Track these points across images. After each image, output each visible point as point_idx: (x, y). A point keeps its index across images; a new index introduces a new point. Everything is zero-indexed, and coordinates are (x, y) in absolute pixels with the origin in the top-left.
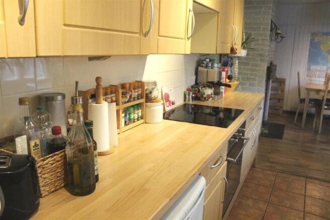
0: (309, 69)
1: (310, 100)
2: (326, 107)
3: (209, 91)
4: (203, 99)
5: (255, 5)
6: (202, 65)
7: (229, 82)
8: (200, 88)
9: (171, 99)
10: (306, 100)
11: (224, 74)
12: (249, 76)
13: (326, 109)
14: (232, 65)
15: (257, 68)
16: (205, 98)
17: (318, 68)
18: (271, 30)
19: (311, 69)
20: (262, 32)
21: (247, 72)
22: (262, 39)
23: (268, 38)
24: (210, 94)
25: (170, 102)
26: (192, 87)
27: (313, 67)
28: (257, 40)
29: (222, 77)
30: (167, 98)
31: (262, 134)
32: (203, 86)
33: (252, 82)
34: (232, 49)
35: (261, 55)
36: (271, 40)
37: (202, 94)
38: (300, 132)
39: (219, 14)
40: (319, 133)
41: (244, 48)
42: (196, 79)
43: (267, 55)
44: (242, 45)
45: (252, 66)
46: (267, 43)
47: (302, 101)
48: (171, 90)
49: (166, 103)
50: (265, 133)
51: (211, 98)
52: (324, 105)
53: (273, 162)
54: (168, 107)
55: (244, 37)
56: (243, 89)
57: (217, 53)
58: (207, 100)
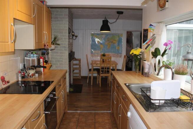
0: (92, 53)
1: (94, 69)
2: (102, 72)
3: (32, 72)
4: (29, 77)
5: (59, 19)
6: (27, 56)
7: (46, 64)
8: (27, 70)
9: (6, 79)
11: (41, 60)
13: (102, 73)
14: (48, 54)
15: (63, 55)
16: (30, 76)
17: (96, 52)
18: (69, 33)
20: (64, 34)
21: (58, 57)
22: (65, 38)
23: (68, 37)
24: (33, 73)
25: (5, 81)
26: (22, 70)
28: (62, 39)
29: (41, 62)
30: (3, 79)
31: (70, 91)
32: (29, 69)
33: (61, 63)
34: (45, 46)
35: (65, 47)
36: (69, 38)
37: (28, 73)
38: (91, 87)
39: (34, 25)
40: (100, 86)
41: (53, 44)
42: (24, 65)
43: (68, 47)
44: (52, 42)
45: (60, 53)
46: (67, 40)
47: (90, 70)
48: (6, 74)
49: (3, 83)
50: (72, 91)
51: (34, 76)
52: (100, 71)
53: (77, 107)
54: (4, 85)
55: (53, 38)
56: (56, 67)
57: (35, 49)
58: (32, 77)
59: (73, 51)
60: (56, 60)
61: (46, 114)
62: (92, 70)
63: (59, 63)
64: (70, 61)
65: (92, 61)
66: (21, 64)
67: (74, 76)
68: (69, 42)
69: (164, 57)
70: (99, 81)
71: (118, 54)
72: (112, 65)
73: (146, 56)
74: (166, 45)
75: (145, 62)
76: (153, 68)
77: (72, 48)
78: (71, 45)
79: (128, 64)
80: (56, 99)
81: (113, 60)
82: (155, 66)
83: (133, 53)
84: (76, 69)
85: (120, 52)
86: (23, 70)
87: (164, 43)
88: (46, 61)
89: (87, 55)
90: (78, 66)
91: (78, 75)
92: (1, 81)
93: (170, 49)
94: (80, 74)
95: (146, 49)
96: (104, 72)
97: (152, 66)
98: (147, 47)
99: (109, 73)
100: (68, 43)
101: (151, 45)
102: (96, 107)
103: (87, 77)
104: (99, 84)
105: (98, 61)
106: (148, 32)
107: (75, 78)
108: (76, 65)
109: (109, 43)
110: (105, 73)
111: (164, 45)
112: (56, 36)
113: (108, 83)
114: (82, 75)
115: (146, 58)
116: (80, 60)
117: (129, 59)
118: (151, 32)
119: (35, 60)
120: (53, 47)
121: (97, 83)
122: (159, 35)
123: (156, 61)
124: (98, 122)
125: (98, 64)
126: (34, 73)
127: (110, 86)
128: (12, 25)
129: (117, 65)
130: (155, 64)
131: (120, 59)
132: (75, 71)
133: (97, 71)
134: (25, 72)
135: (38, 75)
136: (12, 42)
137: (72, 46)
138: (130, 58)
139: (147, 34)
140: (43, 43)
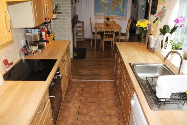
0: (95, 15)
1: (97, 32)
2: (105, 37)
3: (34, 49)
4: (32, 54)
6: (28, 31)
8: (29, 47)
9: (9, 62)
10: (95, 33)
11: (44, 33)
12: (62, 26)
13: (105, 38)
15: (66, 21)
16: (33, 53)
17: (100, 14)
19: (97, 15)
21: (60, 24)
23: (70, 3)
25: (9, 64)
26: (24, 47)
27: (97, 14)
29: (43, 35)
30: (6, 62)
31: (74, 57)
32: (31, 45)
33: (64, 29)
34: (46, 19)
35: (67, 13)
36: (72, 3)
37: (31, 51)
38: (94, 52)
39: (32, 1)
40: (104, 51)
41: (55, 13)
42: (26, 41)
43: (70, 13)
44: (53, 12)
45: (63, 19)
46: (70, 6)
47: (94, 33)
48: (8, 56)
49: (6, 66)
50: (76, 56)
51: (37, 52)
52: (104, 35)
53: (81, 75)
54: (8, 68)
55: (55, 6)
56: (59, 34)
57: (35, 27)
58: (35, 54)
59: (76, 14)
60: (59, 26)
61: (51, 98)
62: (96, 33)
63: (62, 30)
64: (73, 27)
65: (96, 24)
66: (22, 41)
67: (77, 39)
68: (72, 7)
69: (172, 34)
70: (103, 45)
71: (122, 17)
72: (116, 29)
73: (152, 29)
74: (177, 21)
75: (151, 36)
76: (160, 44)
77: (75, 12)
78: (73, 9)
79: (132, 25)
80: (61, 77)
81: (117, 23)
82: (162, 43)
83: (139, 25)
84: (80, 31)
85: (125, 14)
86: (26, 47)
87: (175, 19)
88: (49, 33)
89: (90, 18)
90: (81, 29)
91: (82, 38)
92: (5, 65)
93: (180, 27)
94: (84, 37)
95: (154, 23)
96: (108, 36)
97: (159, 42)
98: (155, 21)
99: (113, 38)
100: (70, 8)
101: (159, 18)
102: (99, 76)
103: (91, 39)
104: (102, 47)
105: (102, 24)
106: (157, 3)
107: (78, 40)
108: (79, 27)
109: (114, 4)
110: (109, 38)
111: (175, 21)
112: (57, 5)
113: (111, 46)
114: (85, 38)
115: (152, 31)
116: (83, 23)
117: (133, 20)
118: (161, 4)
119: (37, 35)
120: (55, 16)
121: (101, 47)
122: (170, 8)
123: (163, 38)
124: (101, 92)
125: (102, 28)
126: (37, 50)
127: (113, 50)
128: (5, 11)
129: (121, 29)
130: (162, 40)
131: (125, 21)
132: (79, 34)
133: (101, 35)
134: (28, 49)
135: (42, 51)
136: (9, 30)
137: (75, 10)
138: (135, 19)
139: (157, 5)
140: (44, 17)
